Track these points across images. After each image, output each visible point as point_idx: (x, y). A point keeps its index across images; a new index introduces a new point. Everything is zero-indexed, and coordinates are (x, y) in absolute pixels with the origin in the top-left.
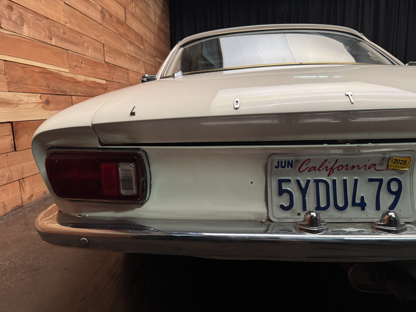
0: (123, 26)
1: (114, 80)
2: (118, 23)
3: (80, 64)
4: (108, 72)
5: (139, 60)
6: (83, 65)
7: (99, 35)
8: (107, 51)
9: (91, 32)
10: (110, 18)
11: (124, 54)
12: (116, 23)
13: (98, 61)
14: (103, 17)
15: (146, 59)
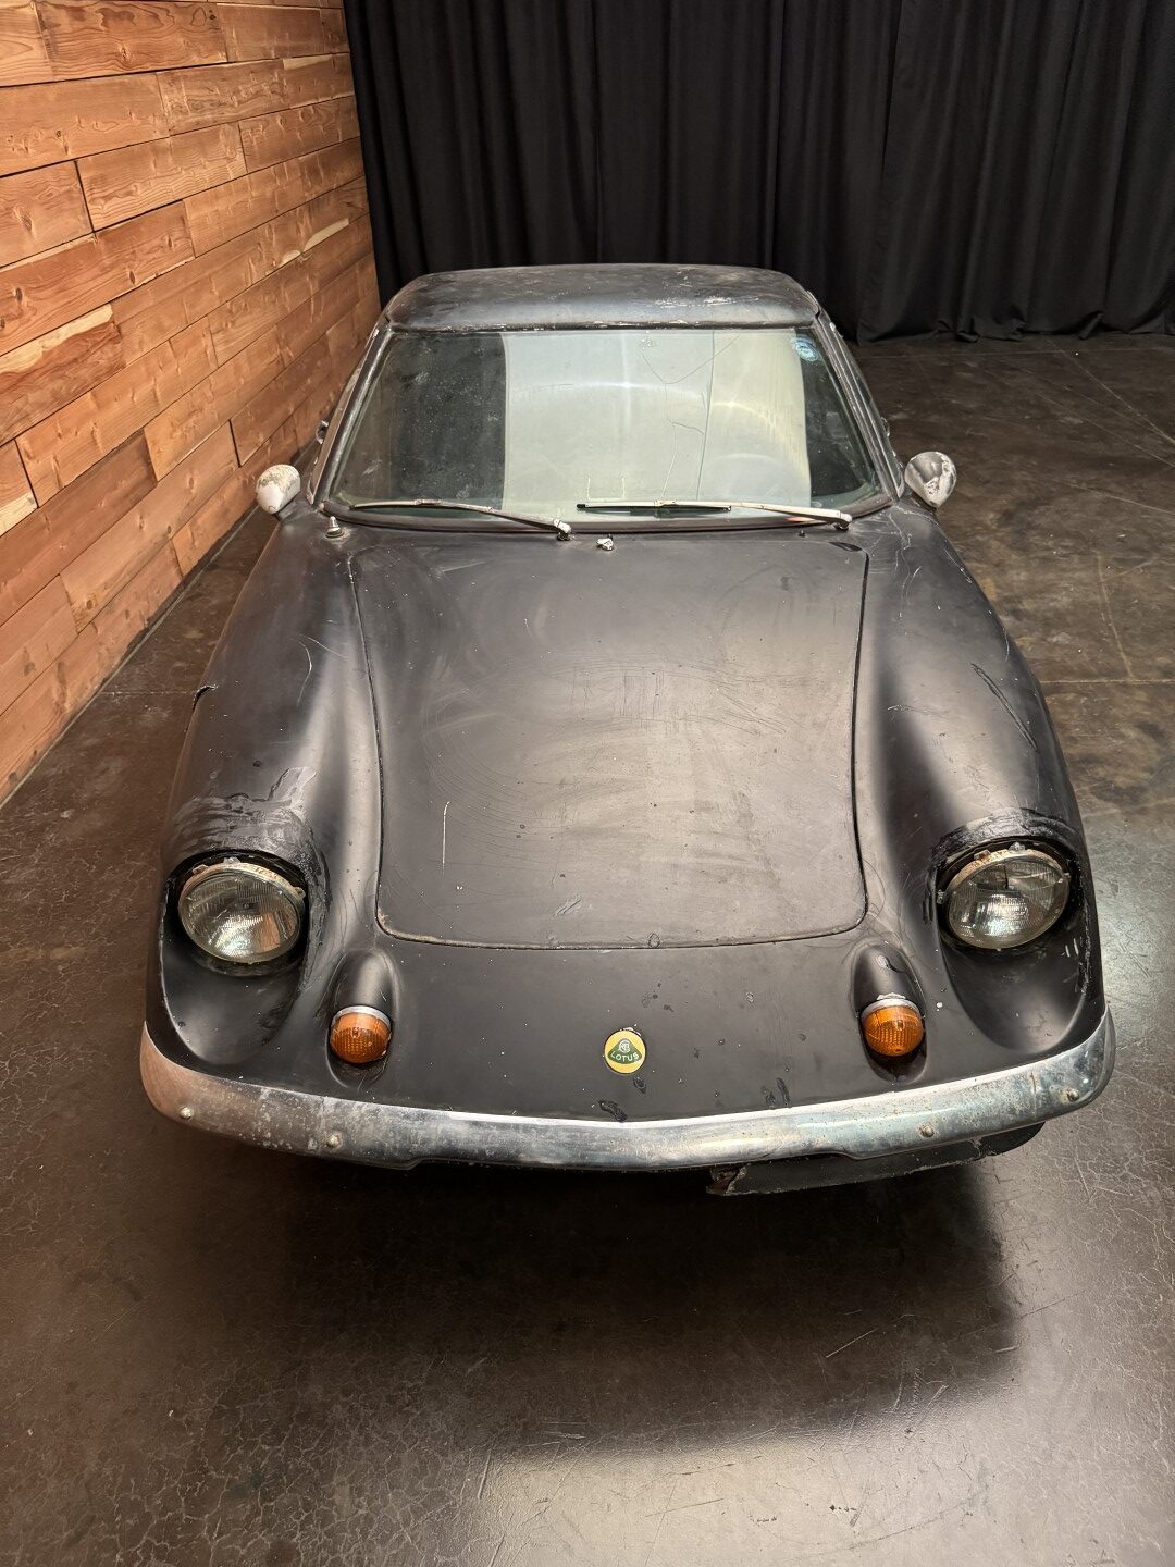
0: (131, 17)
1: (138, 283)
2: (111, 22)
3: (16, 300)
4: (112, 267)
5: (216, 123)
6: (25, 299)
7: (52, 132)
8: (93, 181)
9: (23, 146)
10: (78, 25)
11: (155, 149)
12: (102, 28)
13: (69, 246)
14: (51, 48)
15: (239, 103)
